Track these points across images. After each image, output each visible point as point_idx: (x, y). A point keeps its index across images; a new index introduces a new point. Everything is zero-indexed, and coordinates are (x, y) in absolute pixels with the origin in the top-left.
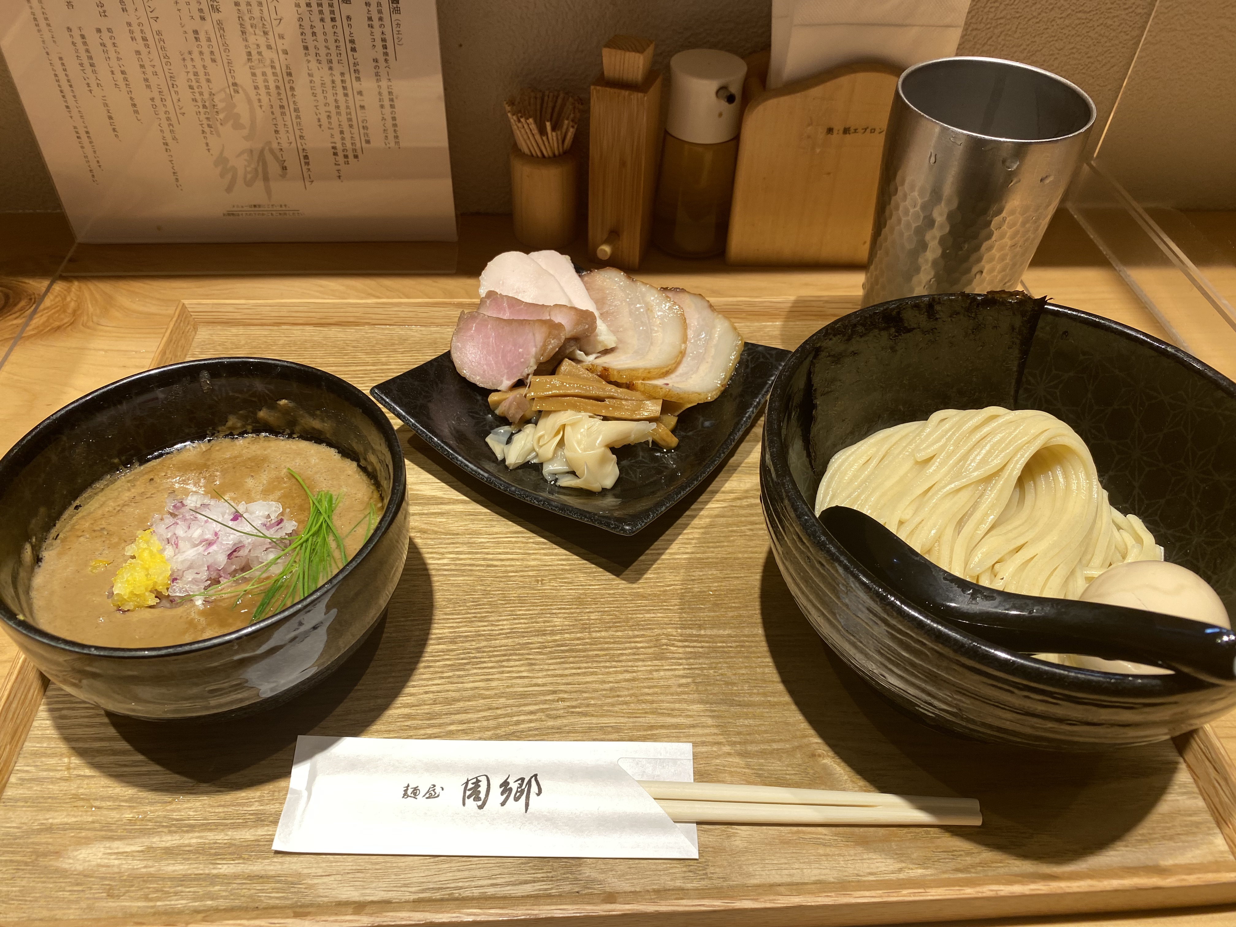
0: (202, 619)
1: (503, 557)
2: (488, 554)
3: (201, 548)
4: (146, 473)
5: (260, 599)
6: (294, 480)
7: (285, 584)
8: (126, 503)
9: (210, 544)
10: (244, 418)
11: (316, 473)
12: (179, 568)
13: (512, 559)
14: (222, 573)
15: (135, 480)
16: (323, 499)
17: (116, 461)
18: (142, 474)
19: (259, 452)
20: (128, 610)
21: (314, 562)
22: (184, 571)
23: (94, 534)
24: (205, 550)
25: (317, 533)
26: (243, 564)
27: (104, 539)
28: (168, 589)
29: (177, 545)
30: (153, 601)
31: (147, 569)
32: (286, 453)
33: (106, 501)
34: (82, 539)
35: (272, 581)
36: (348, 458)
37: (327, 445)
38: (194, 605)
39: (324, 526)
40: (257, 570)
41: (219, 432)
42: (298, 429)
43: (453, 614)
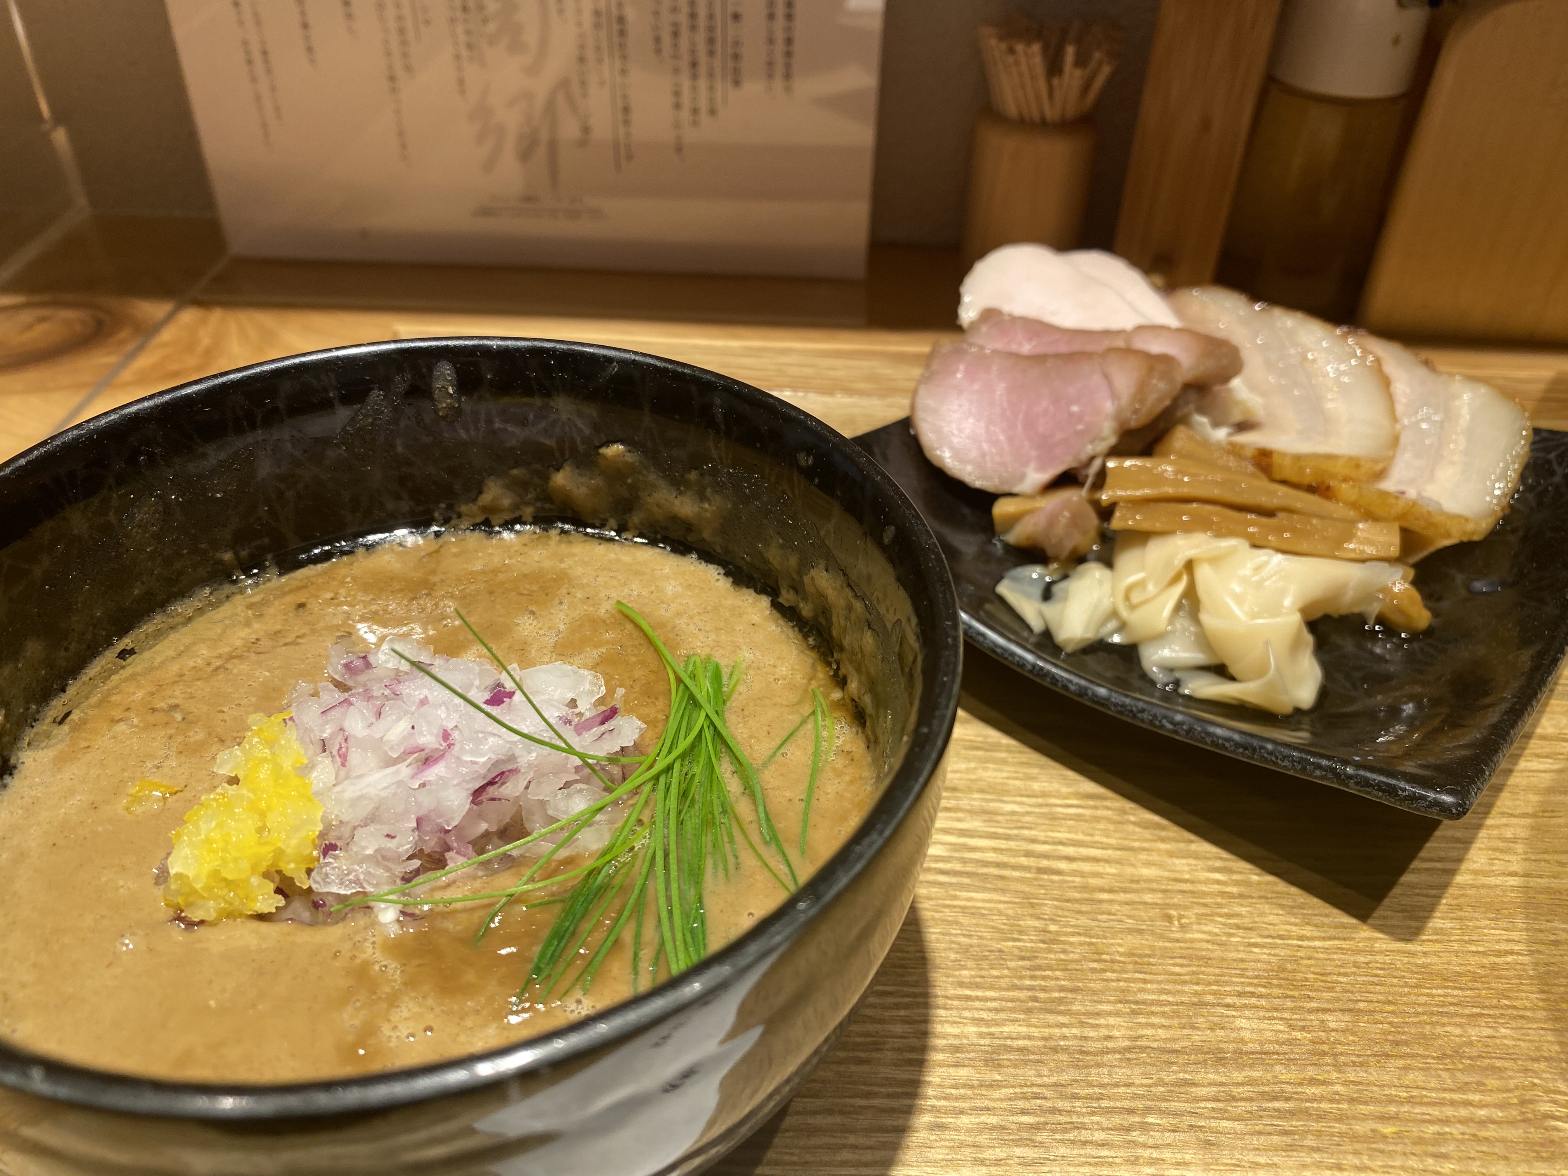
0: (393, 968)
1: (1071, 851)
2: (1034, 841)
3: (404, 770)
4: (291, 591)
5: (549, 918)
6: (629, 626)
7: (618, 881)
8: (238, 652)
9: (428, 761)
10: (520, 487)
11: (679, 614)
12: (345, 818)
13: (1096, 860)
14: (452, 840)
15: (264, 603)
16: (700, 673)
17: (228, 556)
18: (283, 593)
19: (547, 564)
20: (202, 922)
21: (689, 826)
22: (355, 828)
23: (152, 719)
24: (413, 776)
25: (689, 754)
26: (507, 820)
27: (173, 731)
28: (309, 871)
29: (344, 758)
30: (268, 901)
31: (263, 815)
32: (610, 570)
33: (194, 644)
34: (121, 727)
35: (579, 872)
36: (748, 587)
37: (700, 557)
38: (375, 923)
39: (708, 734)
40: (543, 838)
41: (460, 516)
42: (636, 519)
43: (978, 986)
